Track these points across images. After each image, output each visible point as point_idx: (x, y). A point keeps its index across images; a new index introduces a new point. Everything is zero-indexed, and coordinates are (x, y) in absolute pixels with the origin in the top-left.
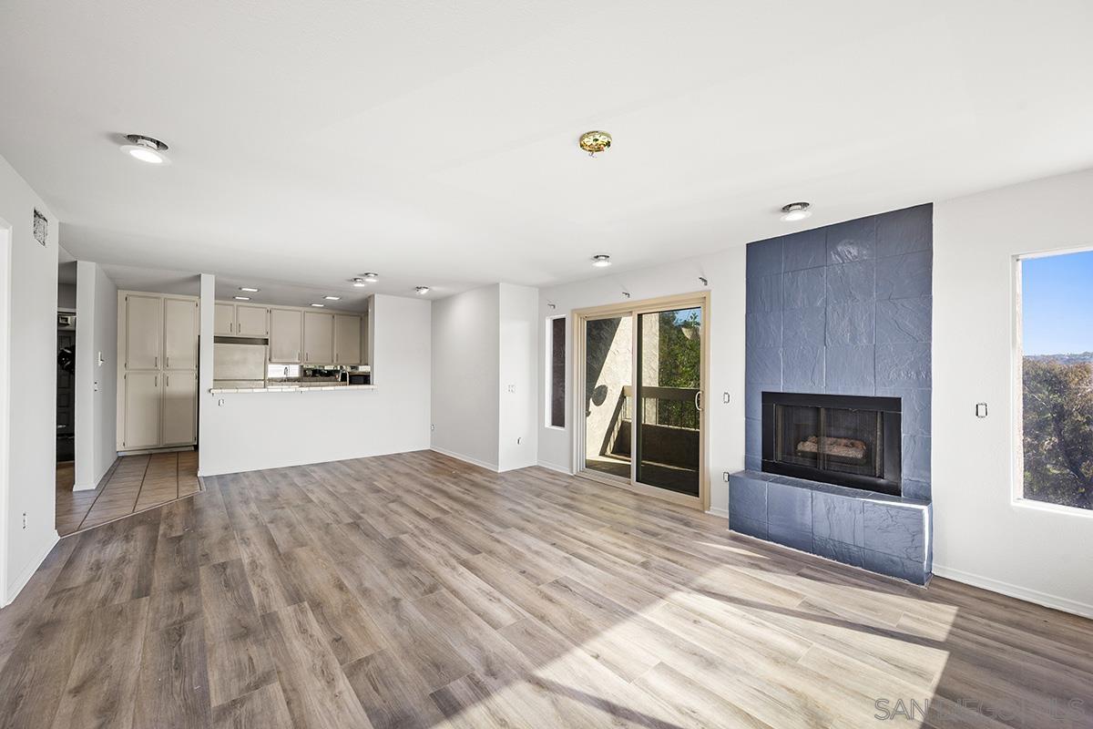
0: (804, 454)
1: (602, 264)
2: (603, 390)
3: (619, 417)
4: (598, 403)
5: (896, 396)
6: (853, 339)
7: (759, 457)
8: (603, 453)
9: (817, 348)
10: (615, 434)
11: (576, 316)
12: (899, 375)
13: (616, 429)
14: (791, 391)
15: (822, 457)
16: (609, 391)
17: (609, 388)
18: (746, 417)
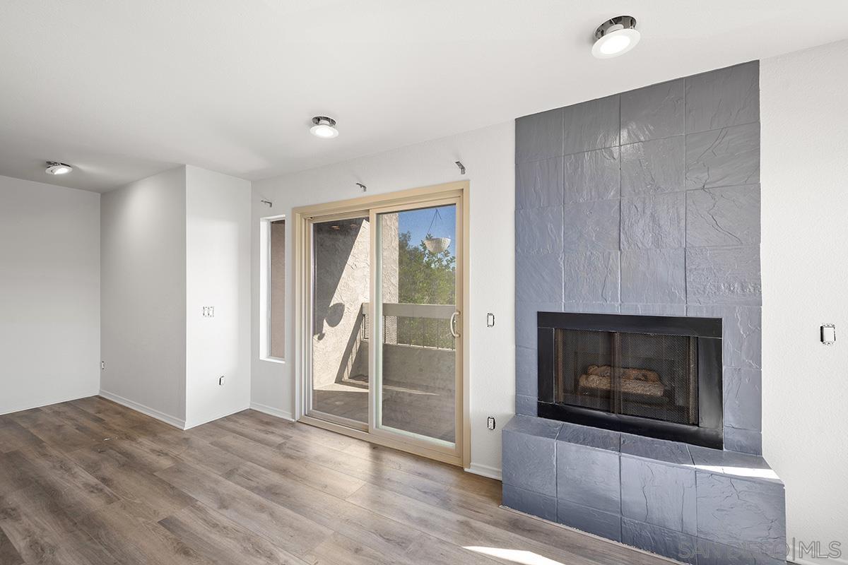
0: (592, 392)
1: (324, 131)
2: (339, 309)
3: (358, 338)
4: (333, 324)
5: (715, 316)
6: (657, 243)
7: (533, 398)
8: (339, 380)
9: (609, 253)
10: (353, 356)
11: (298, 215)
12: (718, 288)
13: (354, 351)
14: (576, 311)
15: (617, 397)
16: (346, 310)
17: (347, 306)
18: (517, 346)
